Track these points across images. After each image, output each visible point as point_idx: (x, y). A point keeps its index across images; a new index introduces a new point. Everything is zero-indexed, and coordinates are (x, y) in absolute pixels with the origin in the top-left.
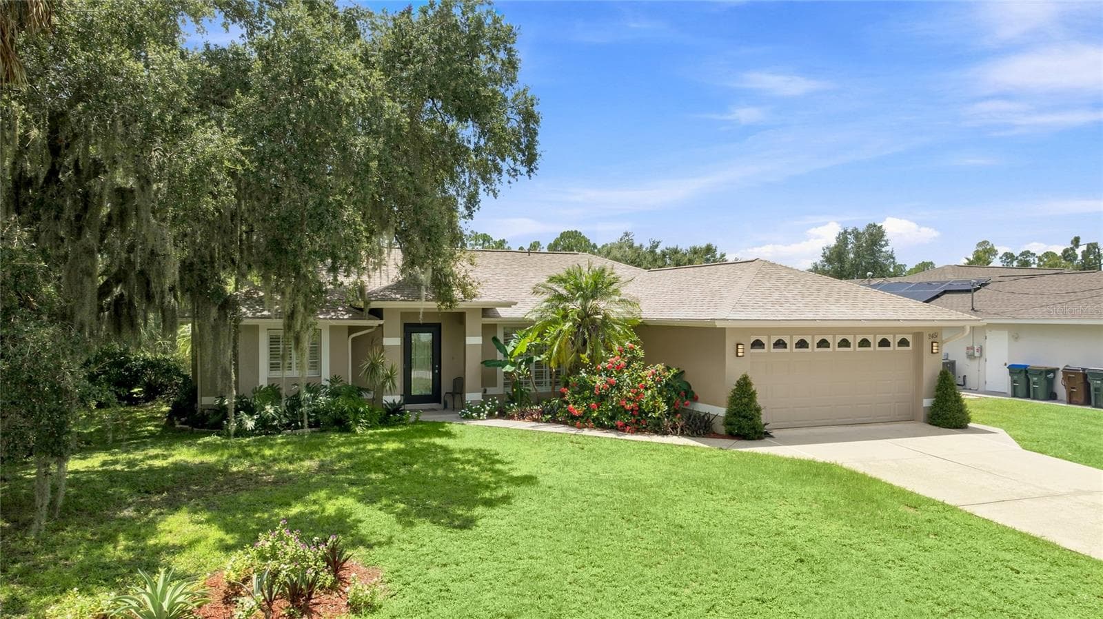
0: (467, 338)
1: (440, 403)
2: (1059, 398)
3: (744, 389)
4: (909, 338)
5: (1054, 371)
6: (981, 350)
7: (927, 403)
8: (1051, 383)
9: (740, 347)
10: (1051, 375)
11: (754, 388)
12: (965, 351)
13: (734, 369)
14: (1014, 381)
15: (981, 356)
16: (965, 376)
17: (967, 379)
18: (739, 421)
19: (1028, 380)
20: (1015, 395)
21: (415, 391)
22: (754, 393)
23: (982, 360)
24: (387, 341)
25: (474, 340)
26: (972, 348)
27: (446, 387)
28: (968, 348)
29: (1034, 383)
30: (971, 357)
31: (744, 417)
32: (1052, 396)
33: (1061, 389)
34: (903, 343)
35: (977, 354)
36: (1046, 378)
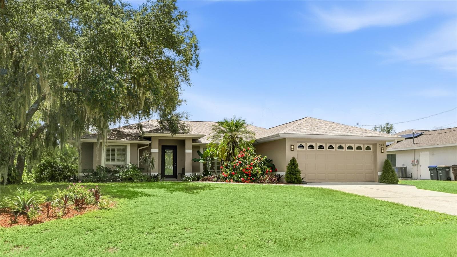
0: (186, 150)
1: (177, 178)
2: (452, 180)
3: (293, 163)
4: (371, 146)
5: (449, 168)
6: (418, 161)
7: (379, 174)
8: (448, 173)
9: (292, 146)
10: (448, 170)
11: (297, 162)
12: (411, 162)
13: (289, 155)
14: (431, 173)
15: (418, 164)
16: (412, 174)
17: (413, 174)
18: (290, 176)
19: (438, 172)
20: (432, 179)
21: (166, 173)
22: (297, 165)
23: (419, 166)
24: (153, 151)
25: (189, 151)
26: (414, 161)
27: (179, 171)
28: (412, 161)
29: (440, 174)
30: (414, 165)
31: (293, 174)
32: (449, 179)
33: (452, 175)
34: (368, 148)
35: (416, 163)
36: (445, 171)
